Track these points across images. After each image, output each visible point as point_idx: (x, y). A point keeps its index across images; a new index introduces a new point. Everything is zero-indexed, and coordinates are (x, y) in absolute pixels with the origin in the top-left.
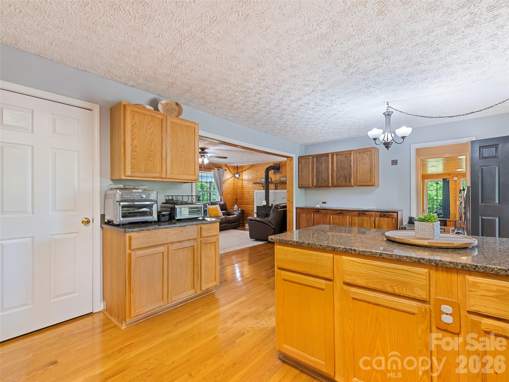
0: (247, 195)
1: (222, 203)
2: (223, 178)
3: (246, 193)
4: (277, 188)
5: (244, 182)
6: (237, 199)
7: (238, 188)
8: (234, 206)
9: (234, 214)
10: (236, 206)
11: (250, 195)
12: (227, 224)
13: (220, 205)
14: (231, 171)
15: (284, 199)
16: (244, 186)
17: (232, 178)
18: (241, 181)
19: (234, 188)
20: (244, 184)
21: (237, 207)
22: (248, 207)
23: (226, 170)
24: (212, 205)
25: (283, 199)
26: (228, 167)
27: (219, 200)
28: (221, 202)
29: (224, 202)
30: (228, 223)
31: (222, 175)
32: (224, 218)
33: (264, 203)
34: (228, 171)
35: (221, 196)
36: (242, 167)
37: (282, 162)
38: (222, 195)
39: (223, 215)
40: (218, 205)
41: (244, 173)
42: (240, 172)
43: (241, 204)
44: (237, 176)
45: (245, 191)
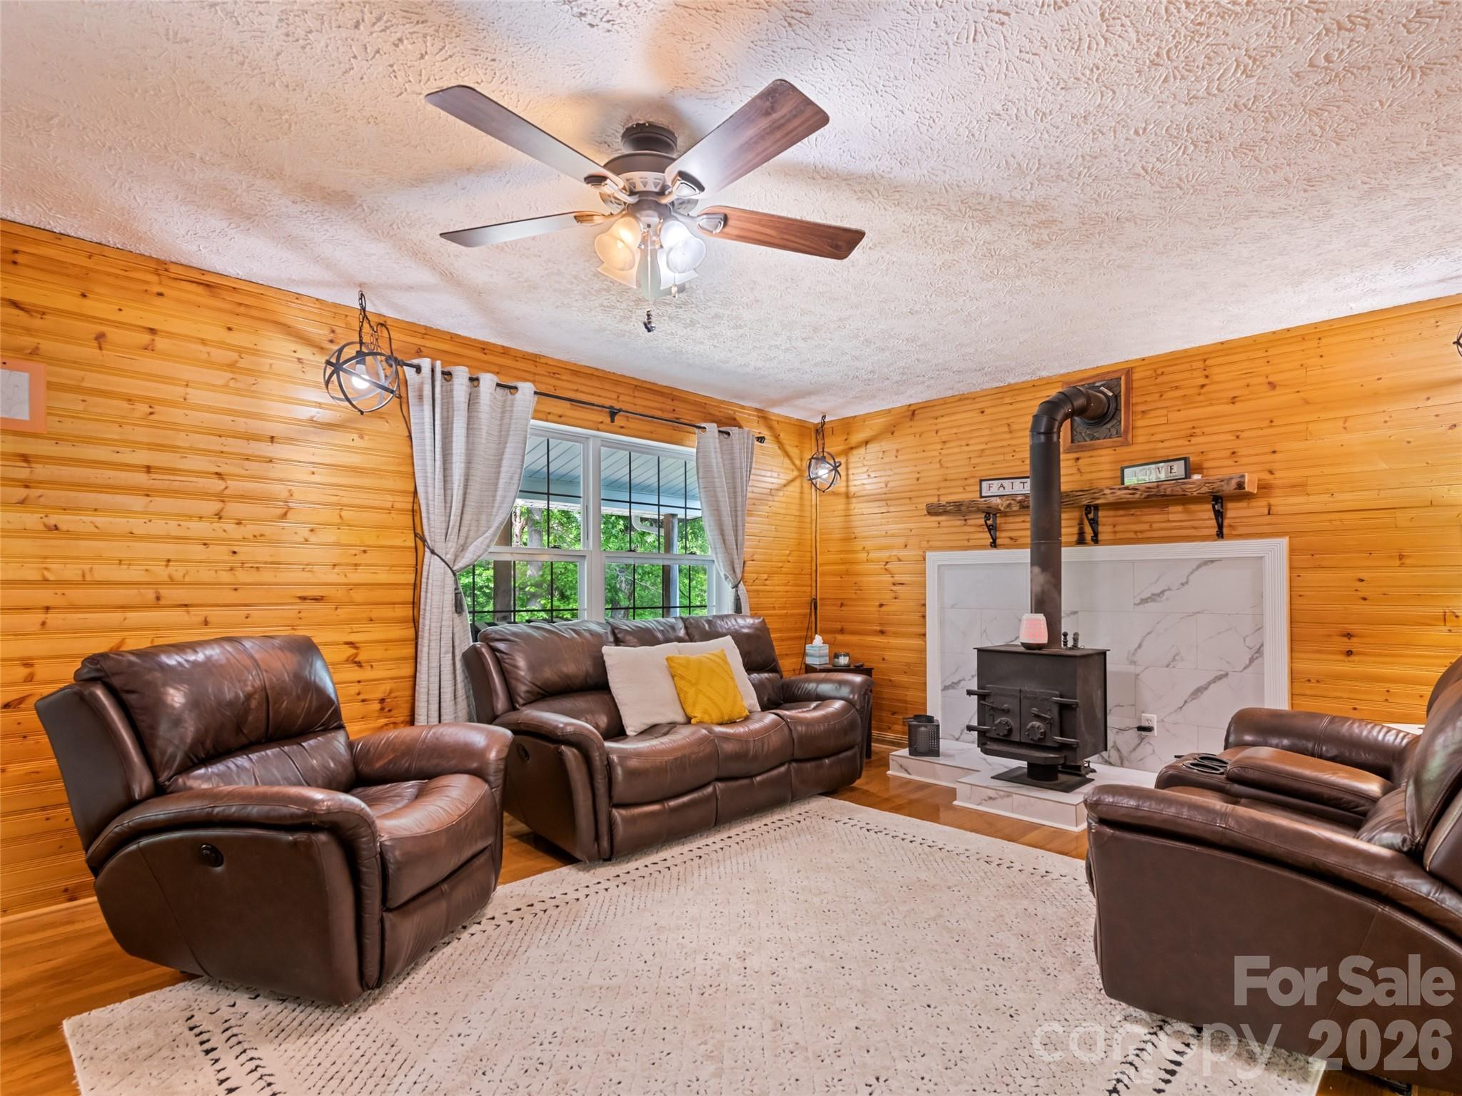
0: (875, 582)
1: (746, 623)
2: (747, 481)
3: (871, 567)
4: (1096, 534)
5: (858, 507)
6: (814, 604)
7: (822, 540)
8: (812, 639)
9: (822, 699)
10: (818, 640)
11: (898, 578)
12: (794, 765)
13: (739, 638)
14: (789, 448)
15: (1150, 606)
16: (858, 532)
17: (789, 488)
18: (840, 504)
19: (800, 543)
20: (857, 522)
21: (826, 650)
22: (884, 649)
23: (761, 439)
24: (690, 638)
25: (1144, 601)
26: (771, 428)
27: (728, 609)
28: (741, 621)
29: (752, 616)
30: (797, 761)
31: (744, 465)
32: (774, 725)
33: (1033, 630)
34: (769, 444)
35: (736, 586)
36: (847, 425)
37: (1129, 372)
38: (742, 578)
39: (765, 708)
40: (729, 638)
41: (856, 456)
42: (840, 454)
43: (842, 631)
44: (823, 472)
45: (863, 556)
